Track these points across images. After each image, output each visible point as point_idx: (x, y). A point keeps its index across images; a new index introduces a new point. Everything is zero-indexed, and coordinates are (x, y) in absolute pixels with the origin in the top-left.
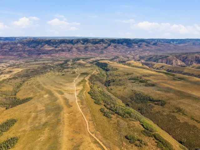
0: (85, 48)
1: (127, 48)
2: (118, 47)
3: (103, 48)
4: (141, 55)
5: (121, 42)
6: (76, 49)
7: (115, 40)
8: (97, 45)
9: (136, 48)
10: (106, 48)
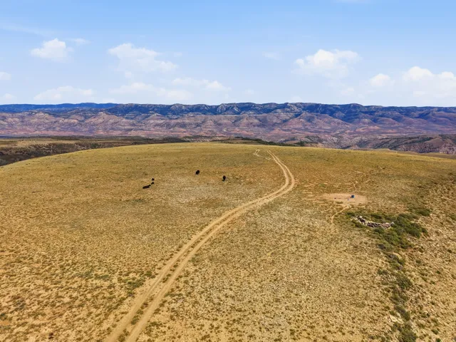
0: (235, 121)
1: (339, 123)
2: (316, 120)
3: (279, 122)
4: (364, 138)
5: (330, 110)
6: (213, 124)
7: (317, 105)
8: (265, 114)
9: (364, 123)
10: (285, 121)
